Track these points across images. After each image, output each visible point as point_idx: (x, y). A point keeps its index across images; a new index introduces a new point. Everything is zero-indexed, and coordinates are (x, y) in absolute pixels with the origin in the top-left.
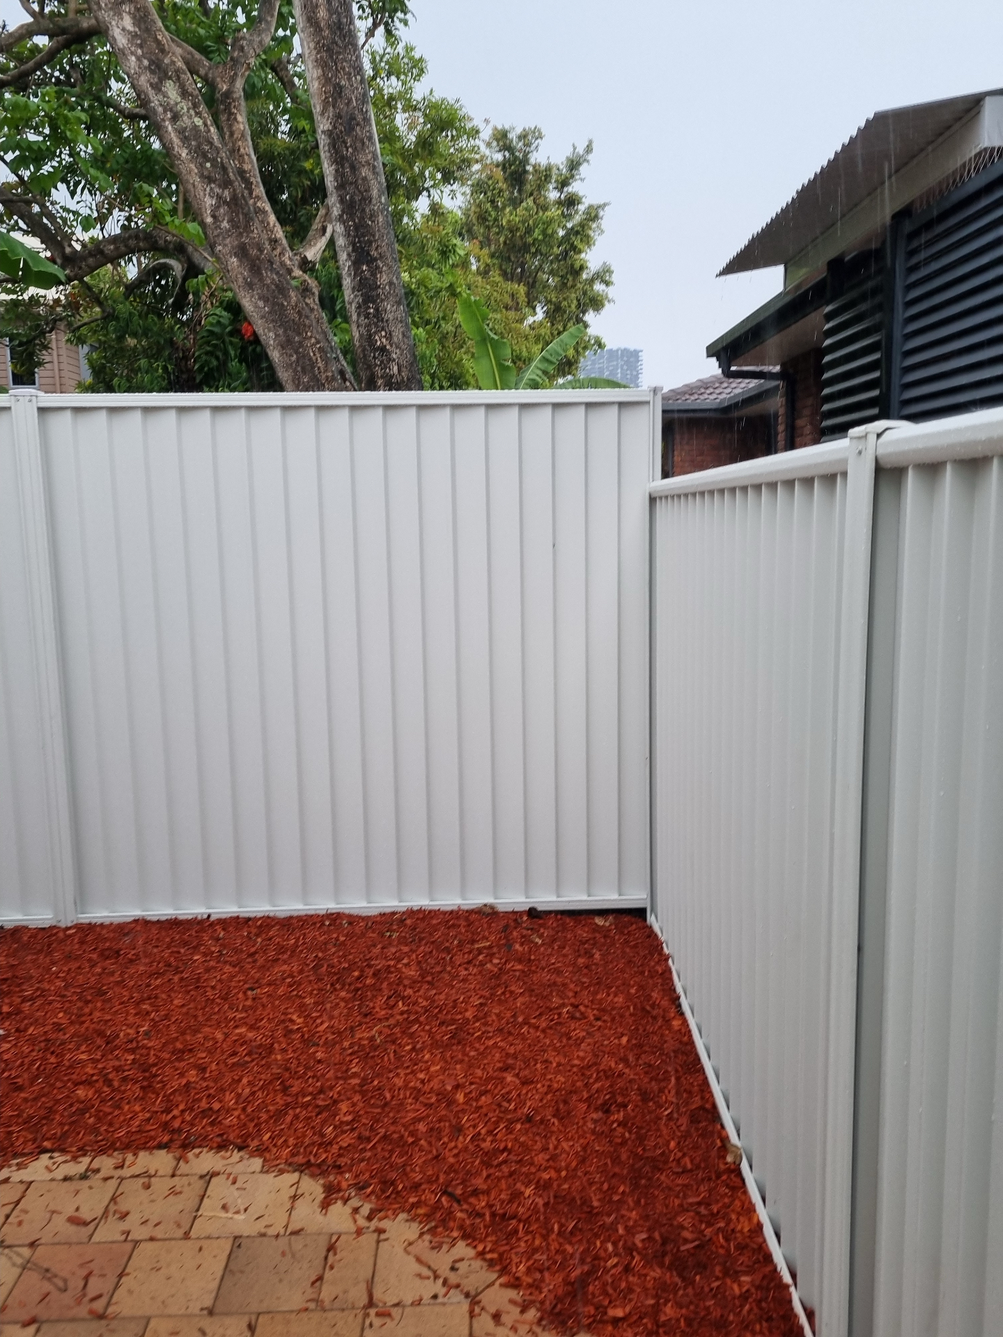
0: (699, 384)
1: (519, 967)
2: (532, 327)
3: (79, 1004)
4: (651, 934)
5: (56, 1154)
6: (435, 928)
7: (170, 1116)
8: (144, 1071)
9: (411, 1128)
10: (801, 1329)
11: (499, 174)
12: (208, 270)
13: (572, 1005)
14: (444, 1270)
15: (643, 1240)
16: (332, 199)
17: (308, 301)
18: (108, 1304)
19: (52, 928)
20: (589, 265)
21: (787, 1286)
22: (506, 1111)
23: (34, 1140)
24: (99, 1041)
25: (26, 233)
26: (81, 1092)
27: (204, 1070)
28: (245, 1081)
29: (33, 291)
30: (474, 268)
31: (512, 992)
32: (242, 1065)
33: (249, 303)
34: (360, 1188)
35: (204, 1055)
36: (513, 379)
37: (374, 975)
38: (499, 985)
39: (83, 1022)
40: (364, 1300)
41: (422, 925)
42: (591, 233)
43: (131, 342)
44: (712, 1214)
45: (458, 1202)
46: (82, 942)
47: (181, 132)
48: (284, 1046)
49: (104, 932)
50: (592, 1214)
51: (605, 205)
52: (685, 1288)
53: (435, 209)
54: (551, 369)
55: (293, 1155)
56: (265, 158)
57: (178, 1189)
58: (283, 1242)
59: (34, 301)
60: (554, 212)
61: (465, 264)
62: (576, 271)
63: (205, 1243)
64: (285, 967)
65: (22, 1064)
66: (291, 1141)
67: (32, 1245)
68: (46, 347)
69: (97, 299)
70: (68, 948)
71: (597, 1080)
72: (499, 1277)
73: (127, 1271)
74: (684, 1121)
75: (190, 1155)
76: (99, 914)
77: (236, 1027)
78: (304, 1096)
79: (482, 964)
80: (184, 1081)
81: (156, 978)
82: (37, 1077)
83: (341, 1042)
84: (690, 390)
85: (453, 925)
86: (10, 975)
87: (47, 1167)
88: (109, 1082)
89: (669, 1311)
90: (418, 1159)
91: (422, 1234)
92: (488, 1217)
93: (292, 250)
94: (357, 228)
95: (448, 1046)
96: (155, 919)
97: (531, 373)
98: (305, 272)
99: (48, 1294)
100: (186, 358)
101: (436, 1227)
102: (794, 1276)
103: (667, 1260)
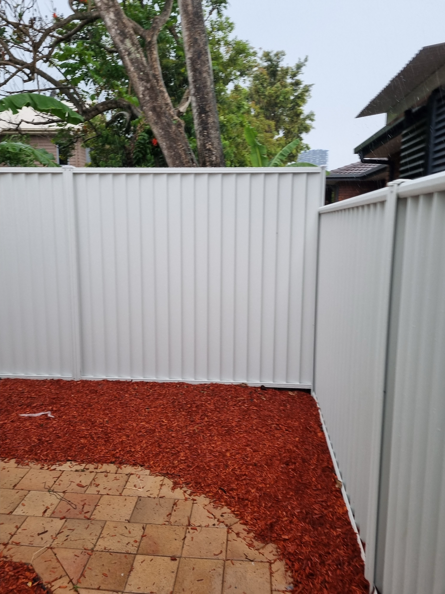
0: (352, 166)
1: (255, 408)
2: (277, 140)
3: (82, 409)
4: (312, 400)
5: (72, 462)
6: (222, 391)
7: (115, 452)
8: (106, 435)
9: (208, 464)
10: (360, 549)
11: (265, 72)
12: (140, 117)
13: (277, 424)
14: (218, 515)
15: (298, 512)
16: (191, 87)
17: (180, 129)
18: (91, 515)
19: (72, 381)
20: (304, 112)
21: (356, 534)
22: (247, 461)
23: (65, 456)
24: (89, 423)
25: (68, 101)
26: (82, 441)
27: (128, 436)
28: (144, 442)
29: (69, 125)
30: (253, 114)
31: (251, 417)
32: (143, 436)
33: (156, 131)
34: (187, 484)
35: (128, 431)
36: (267, 163)
37: (196, 407)
38: (246, 414)
39: (83, 416)
40: (187, 523)
41: (217, 389)
42: (305, 98)
43: (107, 147)
44: (328, 506)
45: (225, 492)
46: (83, 387)
47: (131, 60)
48: (160, 430)
49: (91, 383)
50: (278, 501)
51: (313, 85)
52: (314, 531)
53: (237, 88)
54: (284, 159)
55: (162, 470)
56: (165, 68)
57: (118, 478)
58: (156, 500)
59: (70, 129)
60: (289, 88)
61: (248, 112)
62: (298, 115)
63: (127, 498)
64: (161, 401)
65: (61, 429)
66: (161, 465)
67: (64, 492)
68: (73, 149)
69: (94, 128)
70: (78, 389)
71: (284, 453)
72: (240, 520)
73: (98, 504)
74: (319, 471)
75: (122, 467)
76: (90, 377)
77: (141, 422)
78: (167, 449)
79: (240, 406)
80: (121, 440)
81: (111, 402)
82: (66, 434)
83: (181, 431)
84: (347, 168)
85: (229, 391)
86: (56, 397)
87: (69, 466)
88: (92, 438)
89: (306, 538)
90: (210, 475)
91: (210, 502)
92: (236, 499)
93: (174, 107)
94: (201, 98)
95: (224, 435)
96: (111, 380)
97: (276, 160)
98: (179, 117)
99: (70, 509)
100: (129, 154)
101: (216, 501)
102: (358, 530)
103: (307, 520)
